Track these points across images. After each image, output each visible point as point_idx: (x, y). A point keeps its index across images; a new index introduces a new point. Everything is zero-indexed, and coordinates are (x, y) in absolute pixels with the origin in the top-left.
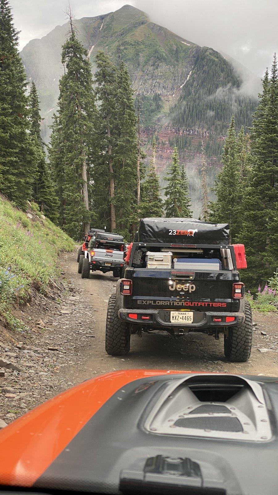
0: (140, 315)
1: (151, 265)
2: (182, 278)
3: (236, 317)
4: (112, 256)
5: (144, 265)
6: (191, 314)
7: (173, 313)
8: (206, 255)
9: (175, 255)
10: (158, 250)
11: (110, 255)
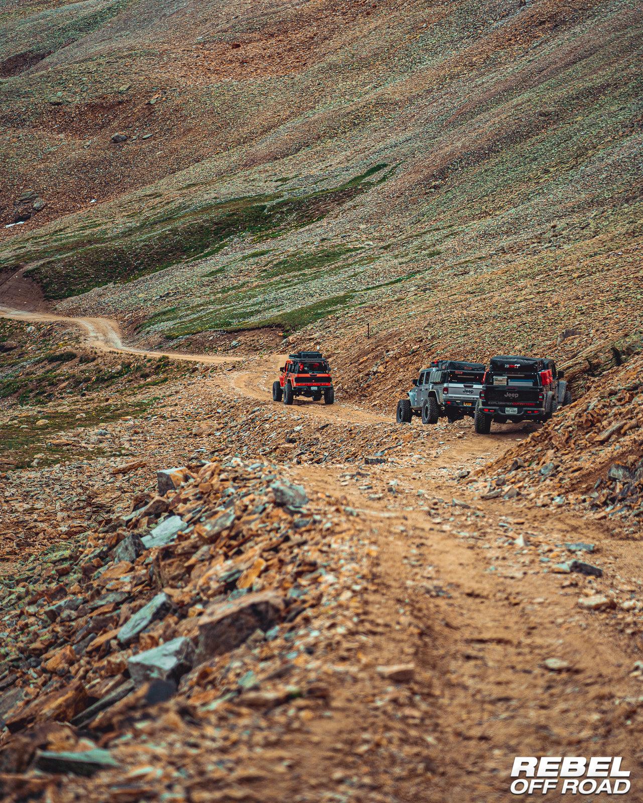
0: (489, 410)
1: (495, 383)
2: (513, 390)
3: (539, 411)
4: (471, 392)
5: (492, 383)
6: (516, 409)
7: (507, 409)
8: (526, 378)
9: (509, 378)
10: (501, 375)
11: (469, 391)
